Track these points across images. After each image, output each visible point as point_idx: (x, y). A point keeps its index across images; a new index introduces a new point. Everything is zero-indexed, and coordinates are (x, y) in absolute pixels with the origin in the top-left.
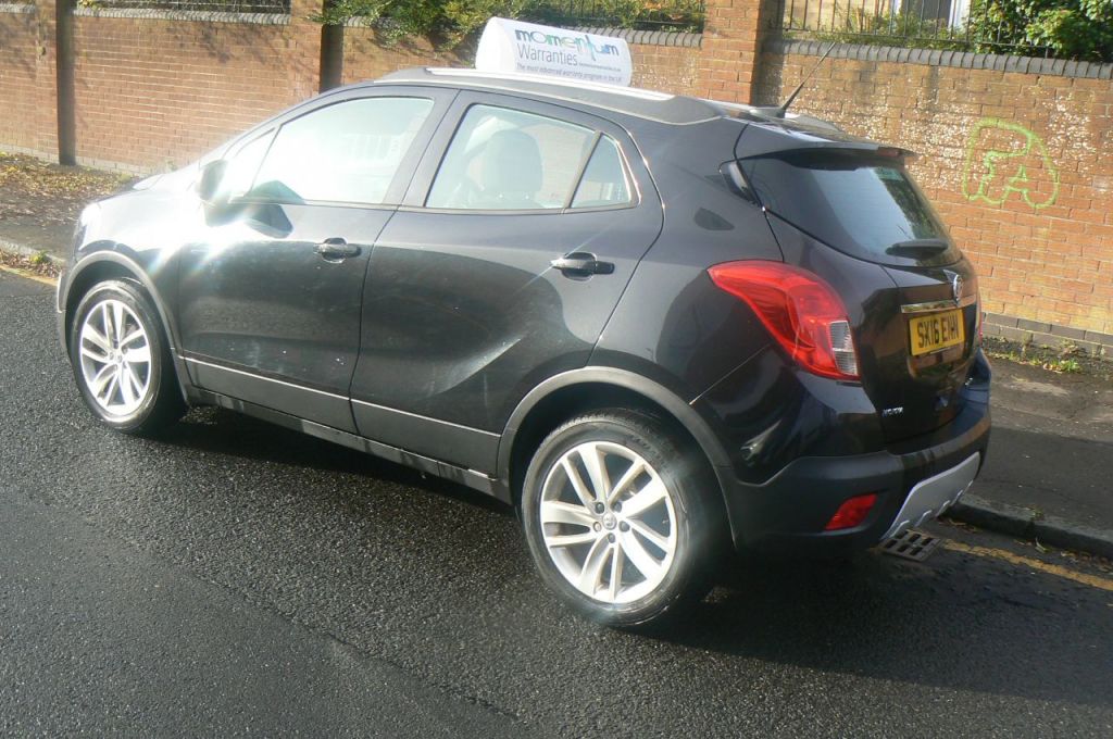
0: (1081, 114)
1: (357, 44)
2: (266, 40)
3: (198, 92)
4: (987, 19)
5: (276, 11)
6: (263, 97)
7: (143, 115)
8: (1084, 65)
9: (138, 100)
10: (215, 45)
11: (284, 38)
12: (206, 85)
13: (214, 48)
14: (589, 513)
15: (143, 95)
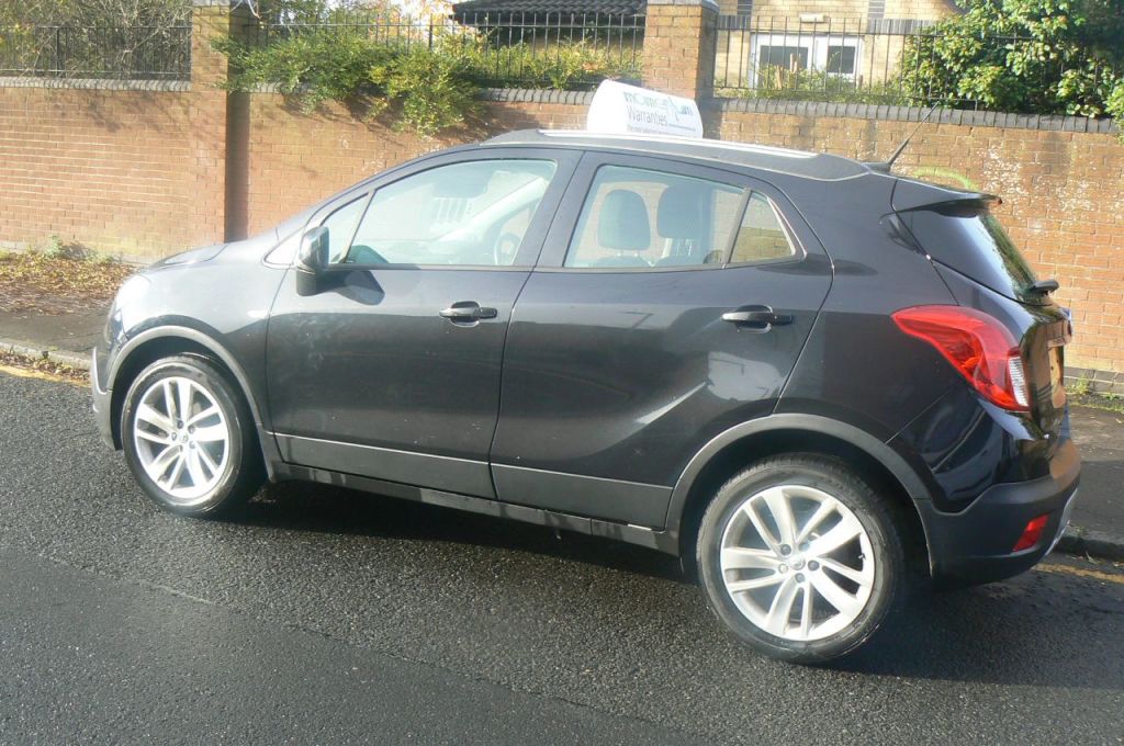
0: (1013, 161)
1: (266, 110)
2: (162, 109)
3: (84, 163)
4: (918, 75)
5: (173, 78)
6: (160, 167)
7: (19, 188)
8: (1012, 116)
9: (13, 173)
10: (104, 113)
11: (182, 105)
12: (93, 155)
13: (101, 117)
14: (775, 555)
15: (19, 167)
